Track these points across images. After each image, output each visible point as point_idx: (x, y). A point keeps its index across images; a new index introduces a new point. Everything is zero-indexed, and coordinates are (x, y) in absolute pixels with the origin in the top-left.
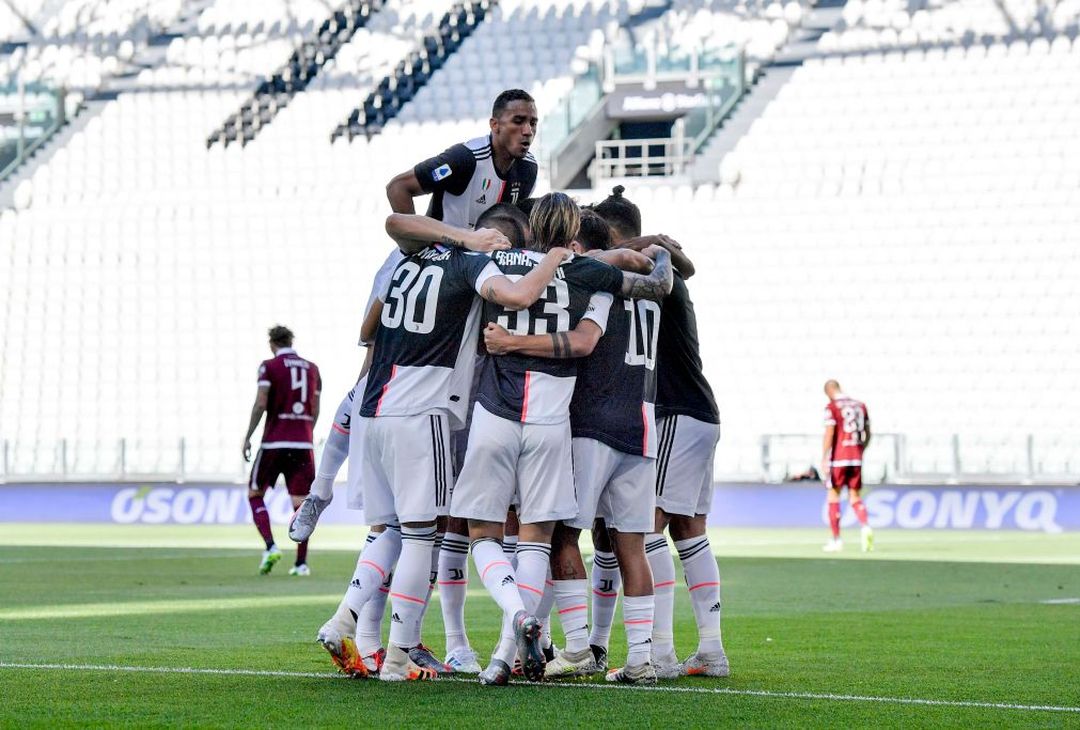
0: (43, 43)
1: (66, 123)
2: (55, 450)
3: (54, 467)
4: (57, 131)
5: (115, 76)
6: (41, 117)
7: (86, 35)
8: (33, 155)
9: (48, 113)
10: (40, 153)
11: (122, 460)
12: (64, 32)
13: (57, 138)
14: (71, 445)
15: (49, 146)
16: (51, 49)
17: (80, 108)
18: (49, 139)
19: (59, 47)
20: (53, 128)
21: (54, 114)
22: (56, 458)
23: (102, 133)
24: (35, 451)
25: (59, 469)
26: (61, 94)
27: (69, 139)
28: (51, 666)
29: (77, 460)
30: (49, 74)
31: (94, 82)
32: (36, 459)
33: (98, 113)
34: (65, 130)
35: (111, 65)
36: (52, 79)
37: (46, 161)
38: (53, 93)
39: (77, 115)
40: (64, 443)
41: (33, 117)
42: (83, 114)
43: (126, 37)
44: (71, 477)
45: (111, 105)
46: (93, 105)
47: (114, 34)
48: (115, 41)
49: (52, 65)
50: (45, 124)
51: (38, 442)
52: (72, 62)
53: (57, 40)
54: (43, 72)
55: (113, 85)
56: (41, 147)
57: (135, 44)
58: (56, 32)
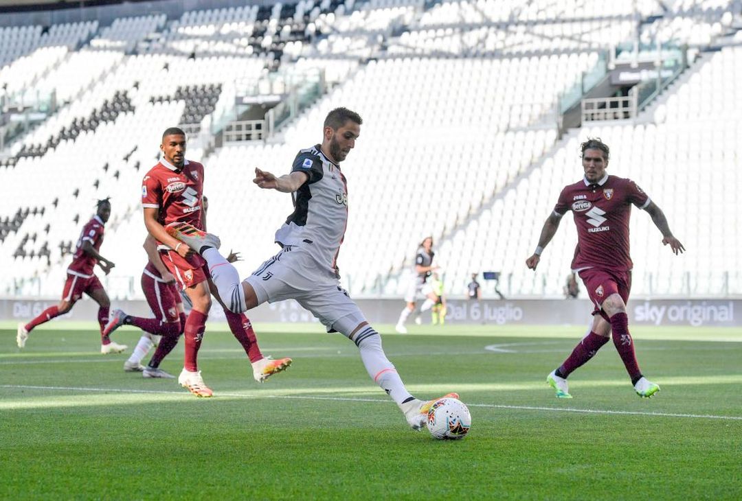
0: (672, 17)
1: (688, 67)
2: (683, 279)
3: (682, 289)
4: (682, 72)
5: (719, 36)
6: (672, 63)
7: (701, 9)
8: (666, 88)
9: (676, 61)
10: (671, 87)
11: (726, 285)
12: (686, 8)
13: (682, 77)
14: (693, 275)
15: (677, 83)
16: (678, 20)
17: (697, 57)
18: (677, 78)
19: (683, 18)
20: (679, 70)
21: (680, 61)
22: (683, 284)
23: (711, 73)
24: (669, 279)
25: (685, 291)
26: (685, 49)
27: (690, 77)
28: (685, 415)
29: (697, 285)
30: (677, 35)
31: (705, 40)
32: (670, 285)
33: (709, 60)
34: (687, 72)
35: (717, 28)
36: (678, 39)
37: (675, 92)
38: (679, 48)
39: (695, 61)
40: (688, 274)
41: (667, 64)
42: (699, 61)
43: (727, 10)
44: (693, 296)
45: (717, 54)
46: (705, 55)
47: (720, 8)
48: (720, 12)
49: (679, 30)
50: (674, 68)
51: (671, 274)
52: (692, 27)
53: (682, 14)
54: (673, 34)
55: (719, 42)
56: (672, 83)
57: (733, 14)
58: (681, 8)
